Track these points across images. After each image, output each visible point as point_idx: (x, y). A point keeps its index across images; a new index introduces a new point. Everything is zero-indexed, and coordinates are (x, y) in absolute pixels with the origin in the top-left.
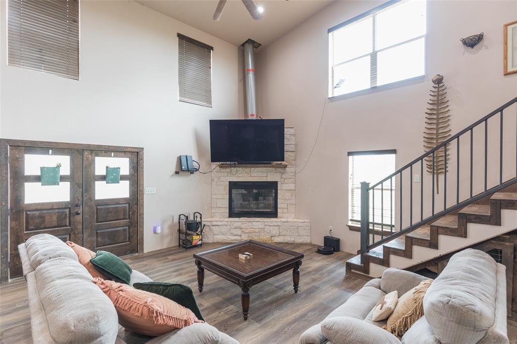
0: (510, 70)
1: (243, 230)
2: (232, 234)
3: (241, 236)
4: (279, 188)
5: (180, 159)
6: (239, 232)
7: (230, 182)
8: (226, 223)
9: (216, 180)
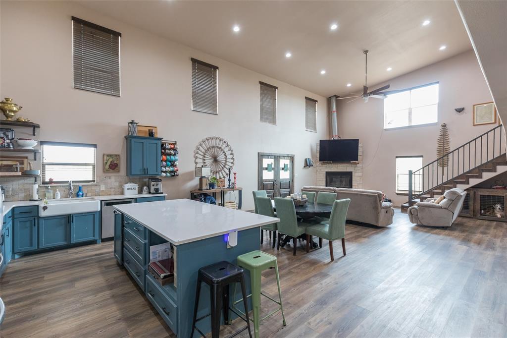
0: (475, 124)
4: (353, 175)
5: (306, 159)
7: (326, 172)
9: (319, 170)
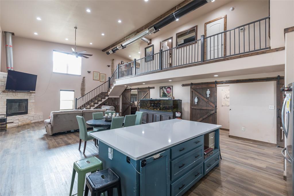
0: (94, 79)
1: (19, 120)
4: (28, 102)
8: (12, 118)
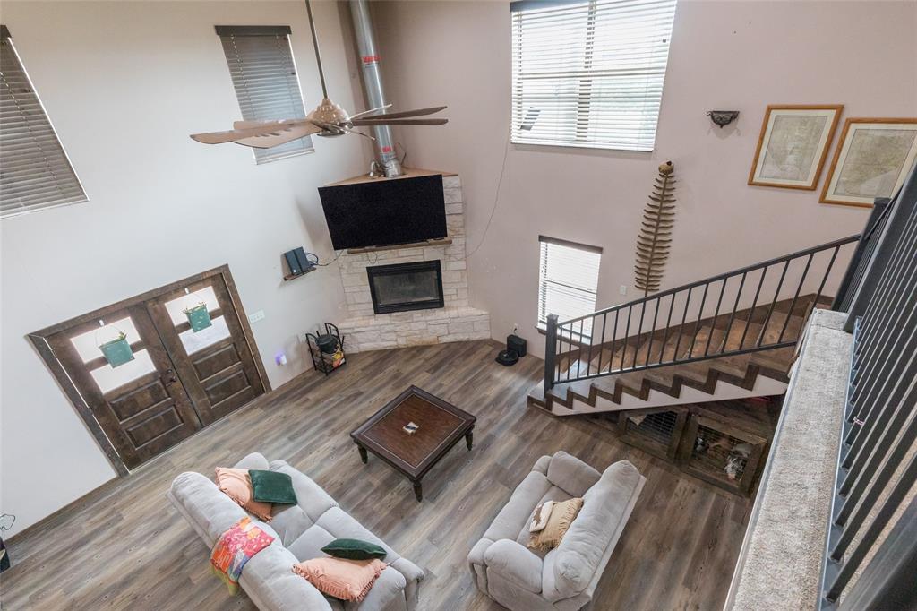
0: (757, 179)
2: (383, 340)
3: (396, 340)
4: (442, 269)
5: (286, 256)
6: (393, 336)
7: (369, 268)
